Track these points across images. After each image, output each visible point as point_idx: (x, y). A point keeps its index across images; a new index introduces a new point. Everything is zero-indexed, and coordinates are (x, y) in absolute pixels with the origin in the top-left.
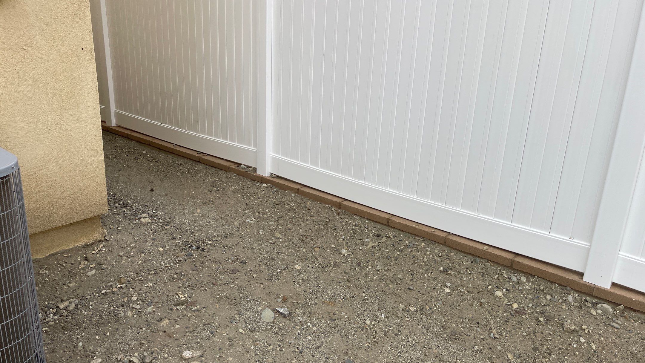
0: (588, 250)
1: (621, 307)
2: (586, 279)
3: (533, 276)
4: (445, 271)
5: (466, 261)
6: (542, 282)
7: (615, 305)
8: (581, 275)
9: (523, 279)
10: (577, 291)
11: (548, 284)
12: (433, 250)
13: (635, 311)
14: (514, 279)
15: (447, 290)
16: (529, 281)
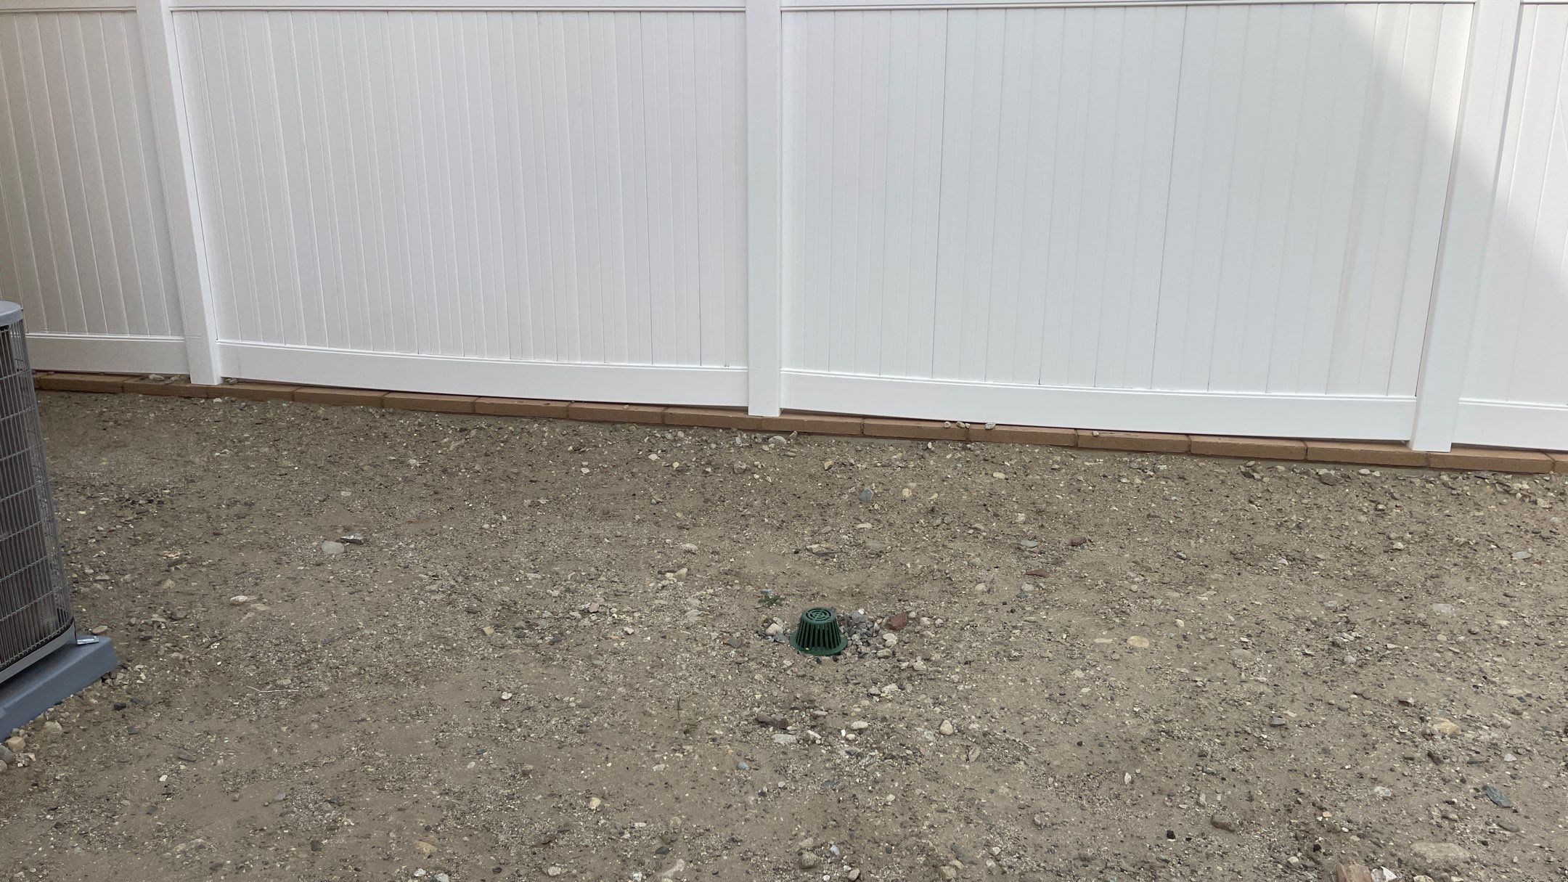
0: (747, 374)
1: (795, 433)
2: (751, 413)
3: (691, 427)
4: (575, 450)
5: (602, 432)
6: (703, 431)
7: (786, 433)
8: (745, 410)
9: (681, 434)
10: (745, 431)
11: (712, 432)
13: (809, 434)
14: (669, 436)
15: (585, 471)
16: (687, 435)
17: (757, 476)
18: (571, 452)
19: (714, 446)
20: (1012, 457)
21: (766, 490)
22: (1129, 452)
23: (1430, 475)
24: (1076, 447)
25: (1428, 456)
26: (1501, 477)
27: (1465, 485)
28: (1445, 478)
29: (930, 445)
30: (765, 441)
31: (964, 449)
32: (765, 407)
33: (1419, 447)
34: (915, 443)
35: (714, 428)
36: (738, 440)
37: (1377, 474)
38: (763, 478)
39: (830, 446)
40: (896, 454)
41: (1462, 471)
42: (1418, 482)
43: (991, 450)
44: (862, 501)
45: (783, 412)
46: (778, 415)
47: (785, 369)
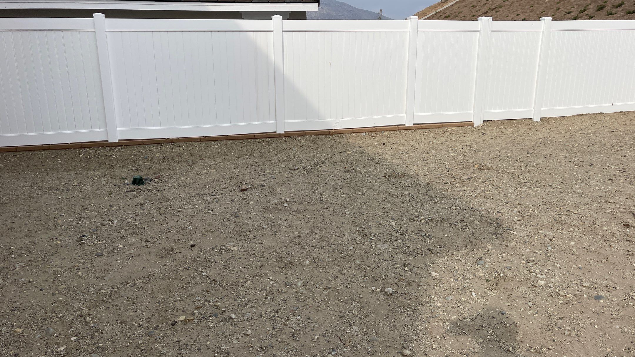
17: (114, 157)
18: (53, 158)
19: (99, 151)
20: (185, 145)
21: (117, 159)
22: (214, 141)
23: (281, 138)
24: (200, 141)
25: (280, 134)
26: (295, 137)
27: (287, 140)
28: (284, 139)
29: (162, 144)
30: (115, 149)
31: (171, 144)
32: (113, 139)
33: (278, 133)
34: (158, 145)
35: (98, 147)
36: (106, 149)
37: (270, 139)
38: (116, 157)
39: (134, 148)
40: (153, 147)
41: (287, 137)
42: (278, 140)
43: (178, 144)
44: (145, 158)
45: (119, 140)
46: (117, 141)
47: (118, 129)
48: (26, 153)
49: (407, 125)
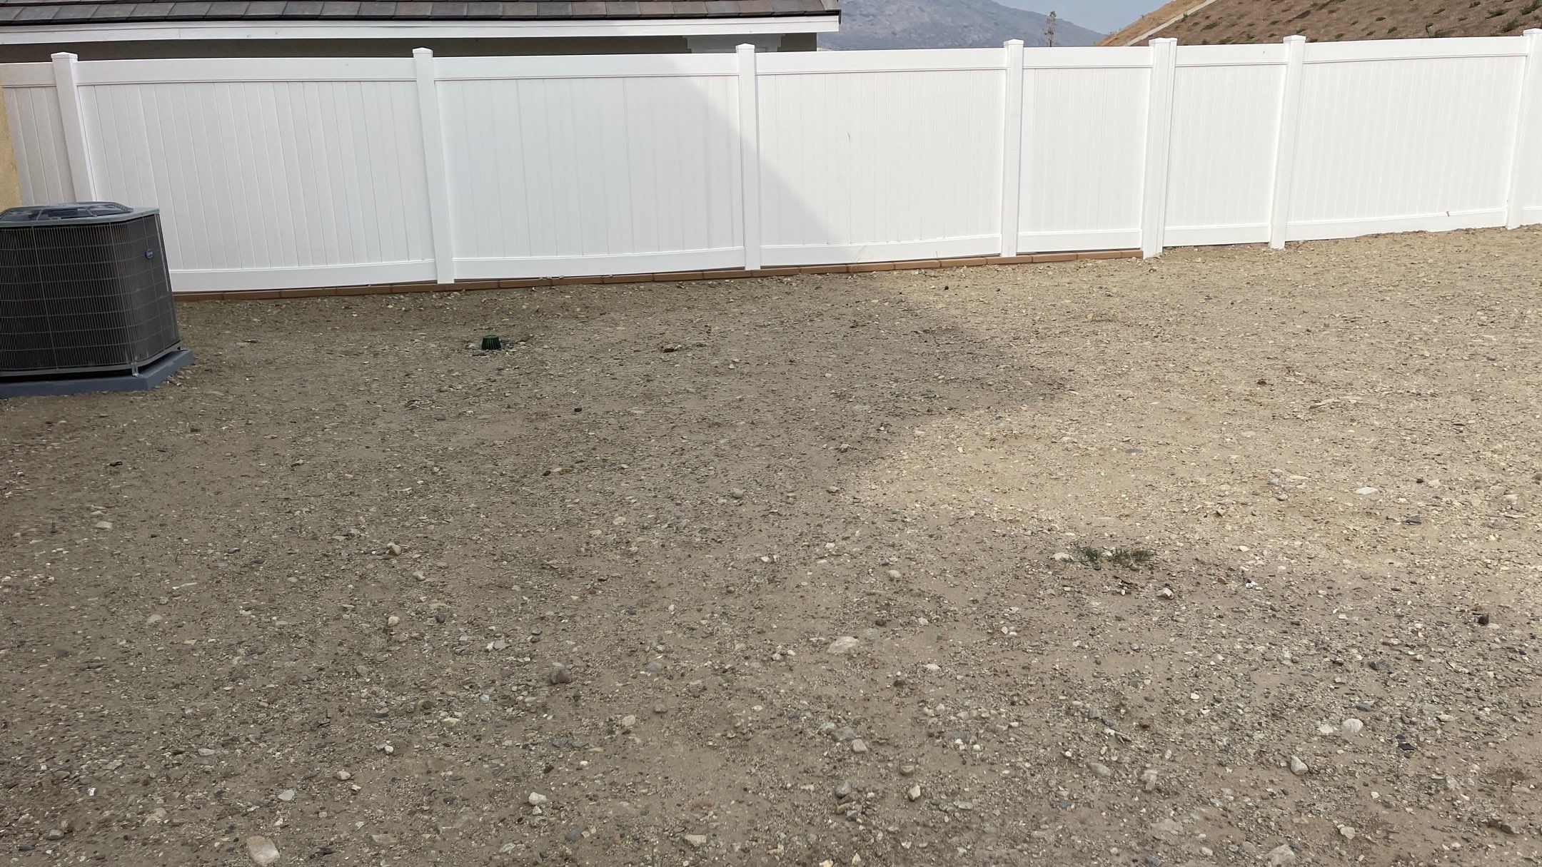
0: (435, 265)
1: (464, 290)
2: (439, 283)
3: (407, 293)
4: (346, 308)
5: (358, 300)
7: (459, 290)
8: (436, 282)
9: (402, 297)
10: (437, 291)
12: (329, 301)
13: (471, 290)
14: (396, 297)
15: (355, 315)
17: (448, 308)
18: (344, 309)
19: (422, 299)
20: (573, 290)
21: (454, 313)
22: (628, 283)
23: (753, 280)
24: (603, 283)
25: (752, 272)
26: (780, 277)
27: (766, 282)
28: (759, 280)
29: (533, 288)
30: (449, 295)
31: (550, 288)
32: (446, 279)
33: (747, 269)
34: (526, 289)
35: (420, 292)
36: (434, 296)
37: (732, 281)
38: (452, 308)
39: (482, 294)
40: (517, 294)
41: (765, 276)
42: (748, 283)
43: (563, 288)
44: (503, 311)
45: (456, 280)
46: (453, 282)
47: (455, 259)
48: (298, 301)
49: (1004, 256)
